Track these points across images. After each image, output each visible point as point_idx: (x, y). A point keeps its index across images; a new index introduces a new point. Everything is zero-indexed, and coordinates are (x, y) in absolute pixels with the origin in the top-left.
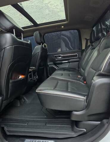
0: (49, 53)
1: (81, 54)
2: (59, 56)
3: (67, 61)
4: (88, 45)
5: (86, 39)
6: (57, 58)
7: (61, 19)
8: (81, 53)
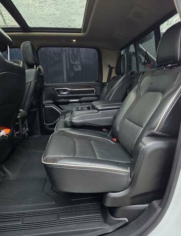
0: (45, 84)
1: (99, 89)
2: (64, 91)
3: (77, 100)
4: (112, 77)
5: (109, 66)
6: (60, 94)
7: (73, 27)
8: (101, 88)
